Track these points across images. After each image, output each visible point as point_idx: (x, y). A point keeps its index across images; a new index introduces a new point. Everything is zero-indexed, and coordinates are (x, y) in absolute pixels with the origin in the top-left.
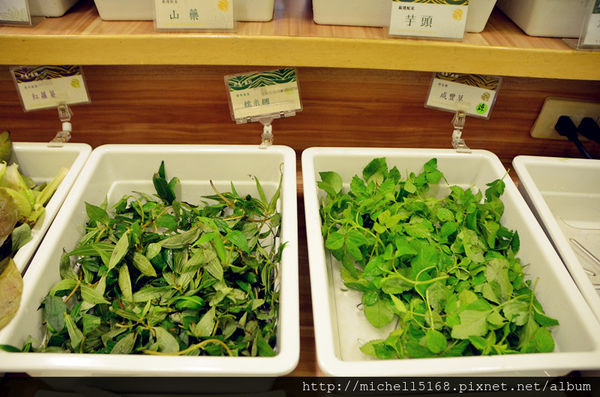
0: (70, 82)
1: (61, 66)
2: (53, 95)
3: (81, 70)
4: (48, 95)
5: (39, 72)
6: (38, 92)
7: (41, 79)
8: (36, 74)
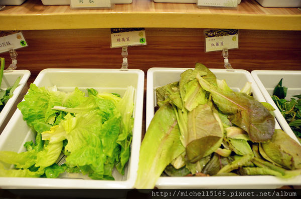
0: (232, 38)
1: (229, 30)
2: (222, 44)
3: (238, 32)
4: (220, 44)
5: (218, 32)
6: (215, 42)
7: (218, 36)
8: (216, 33)
